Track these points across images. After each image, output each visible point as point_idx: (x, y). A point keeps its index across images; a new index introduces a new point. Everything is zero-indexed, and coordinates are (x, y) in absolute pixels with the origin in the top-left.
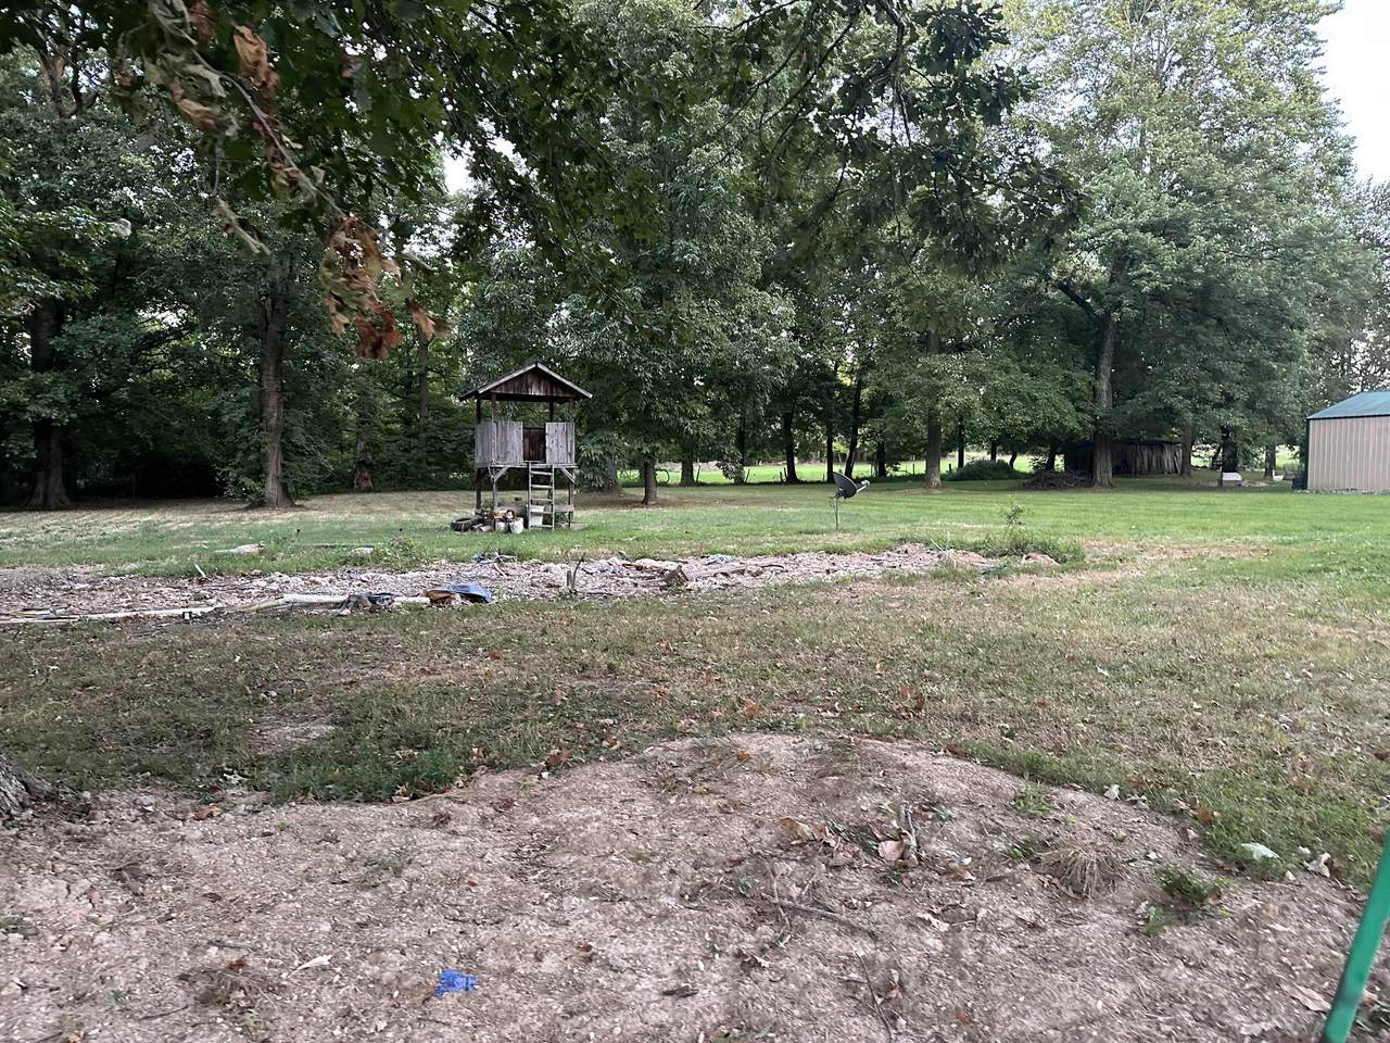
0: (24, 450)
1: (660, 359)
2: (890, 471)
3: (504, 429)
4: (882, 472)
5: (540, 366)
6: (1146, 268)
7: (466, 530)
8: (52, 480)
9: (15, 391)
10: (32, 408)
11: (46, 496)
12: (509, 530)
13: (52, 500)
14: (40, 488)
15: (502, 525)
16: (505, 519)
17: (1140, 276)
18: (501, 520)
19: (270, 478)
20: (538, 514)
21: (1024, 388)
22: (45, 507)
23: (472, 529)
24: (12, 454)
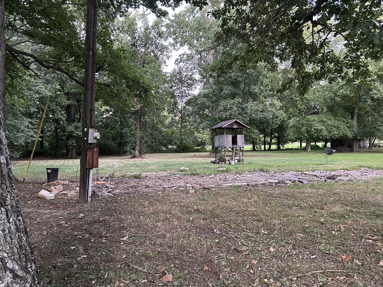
0: (73, 143)
1: (245, 117)
2: (282, 147)
3: (227, 137)
4: (279, 148)
5: (237, 120)
6: (375, 91)
7: (217, 163)
8: (73, 151)
9: (71, 128)
10: (76, 132)
11: (72, 155)
12: (230, 164)
13: (73, 156)
14: (70, 153)
15: (228, 162)
16: (229, 161)
17: (373, 94)
18: (228, 161)
19: (137, 150)
20: (237, 159)
21: (336, 124)
22: (71, 158)
23: (219, 163)
24: (70, 144)
